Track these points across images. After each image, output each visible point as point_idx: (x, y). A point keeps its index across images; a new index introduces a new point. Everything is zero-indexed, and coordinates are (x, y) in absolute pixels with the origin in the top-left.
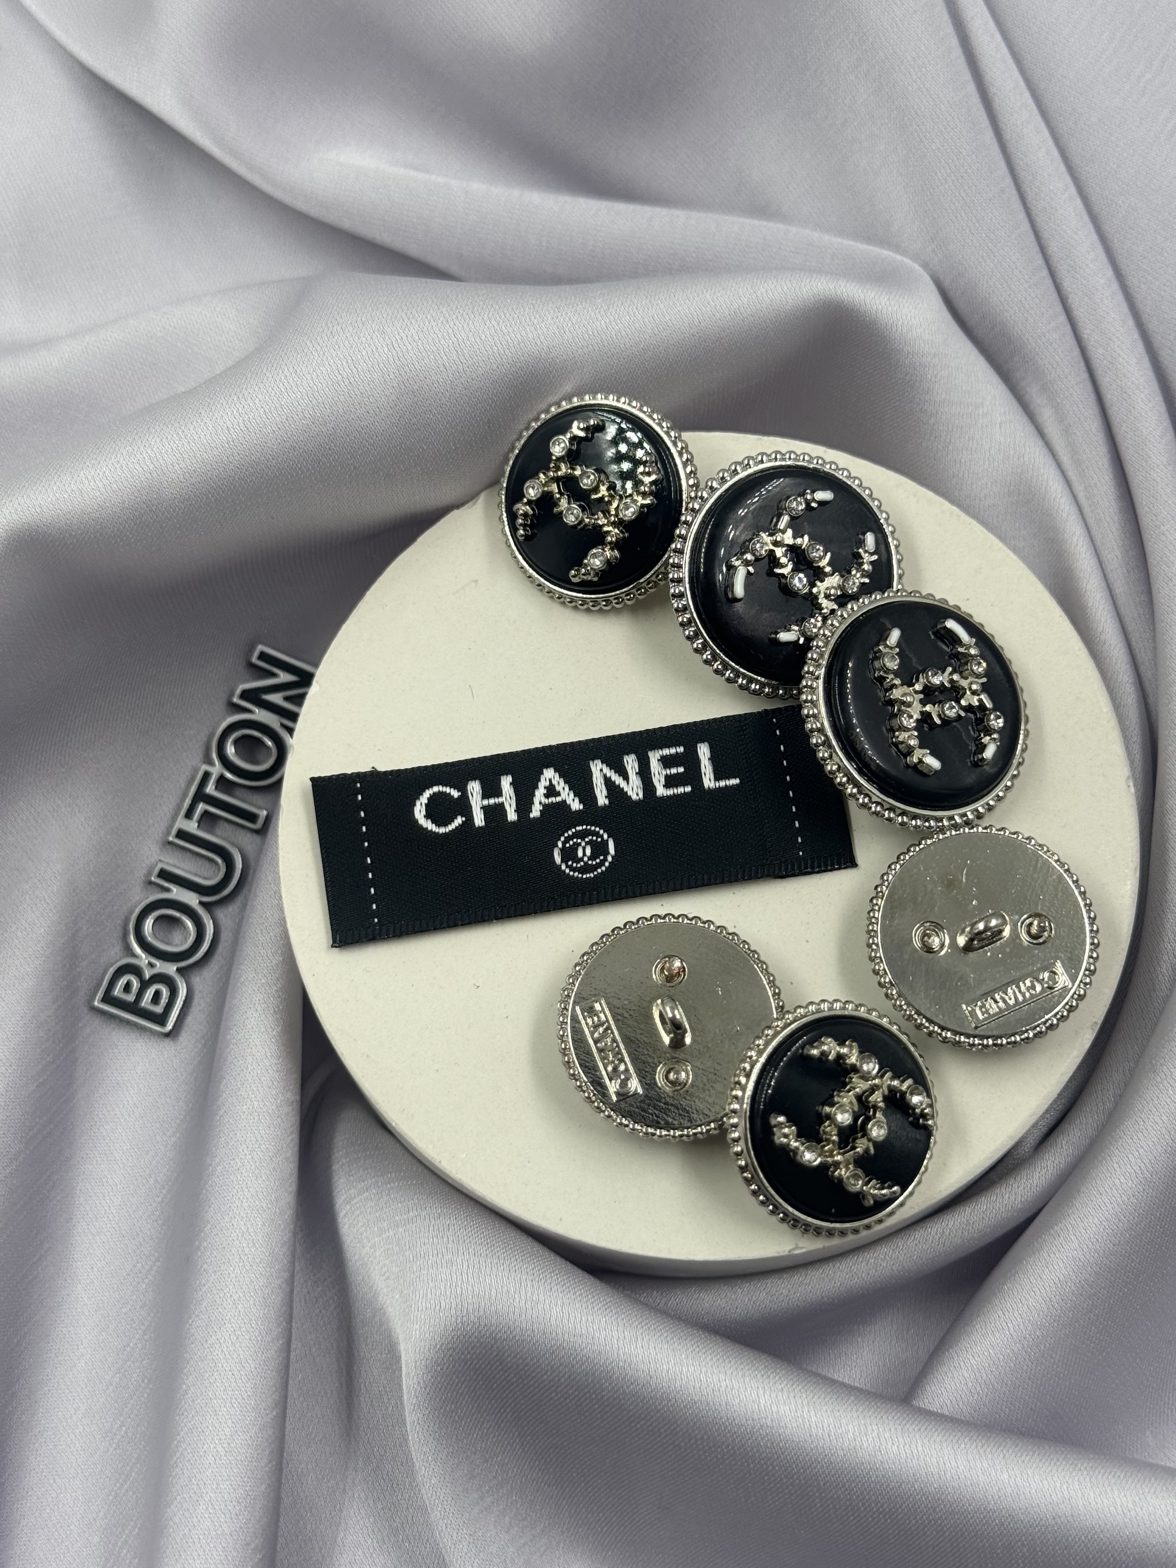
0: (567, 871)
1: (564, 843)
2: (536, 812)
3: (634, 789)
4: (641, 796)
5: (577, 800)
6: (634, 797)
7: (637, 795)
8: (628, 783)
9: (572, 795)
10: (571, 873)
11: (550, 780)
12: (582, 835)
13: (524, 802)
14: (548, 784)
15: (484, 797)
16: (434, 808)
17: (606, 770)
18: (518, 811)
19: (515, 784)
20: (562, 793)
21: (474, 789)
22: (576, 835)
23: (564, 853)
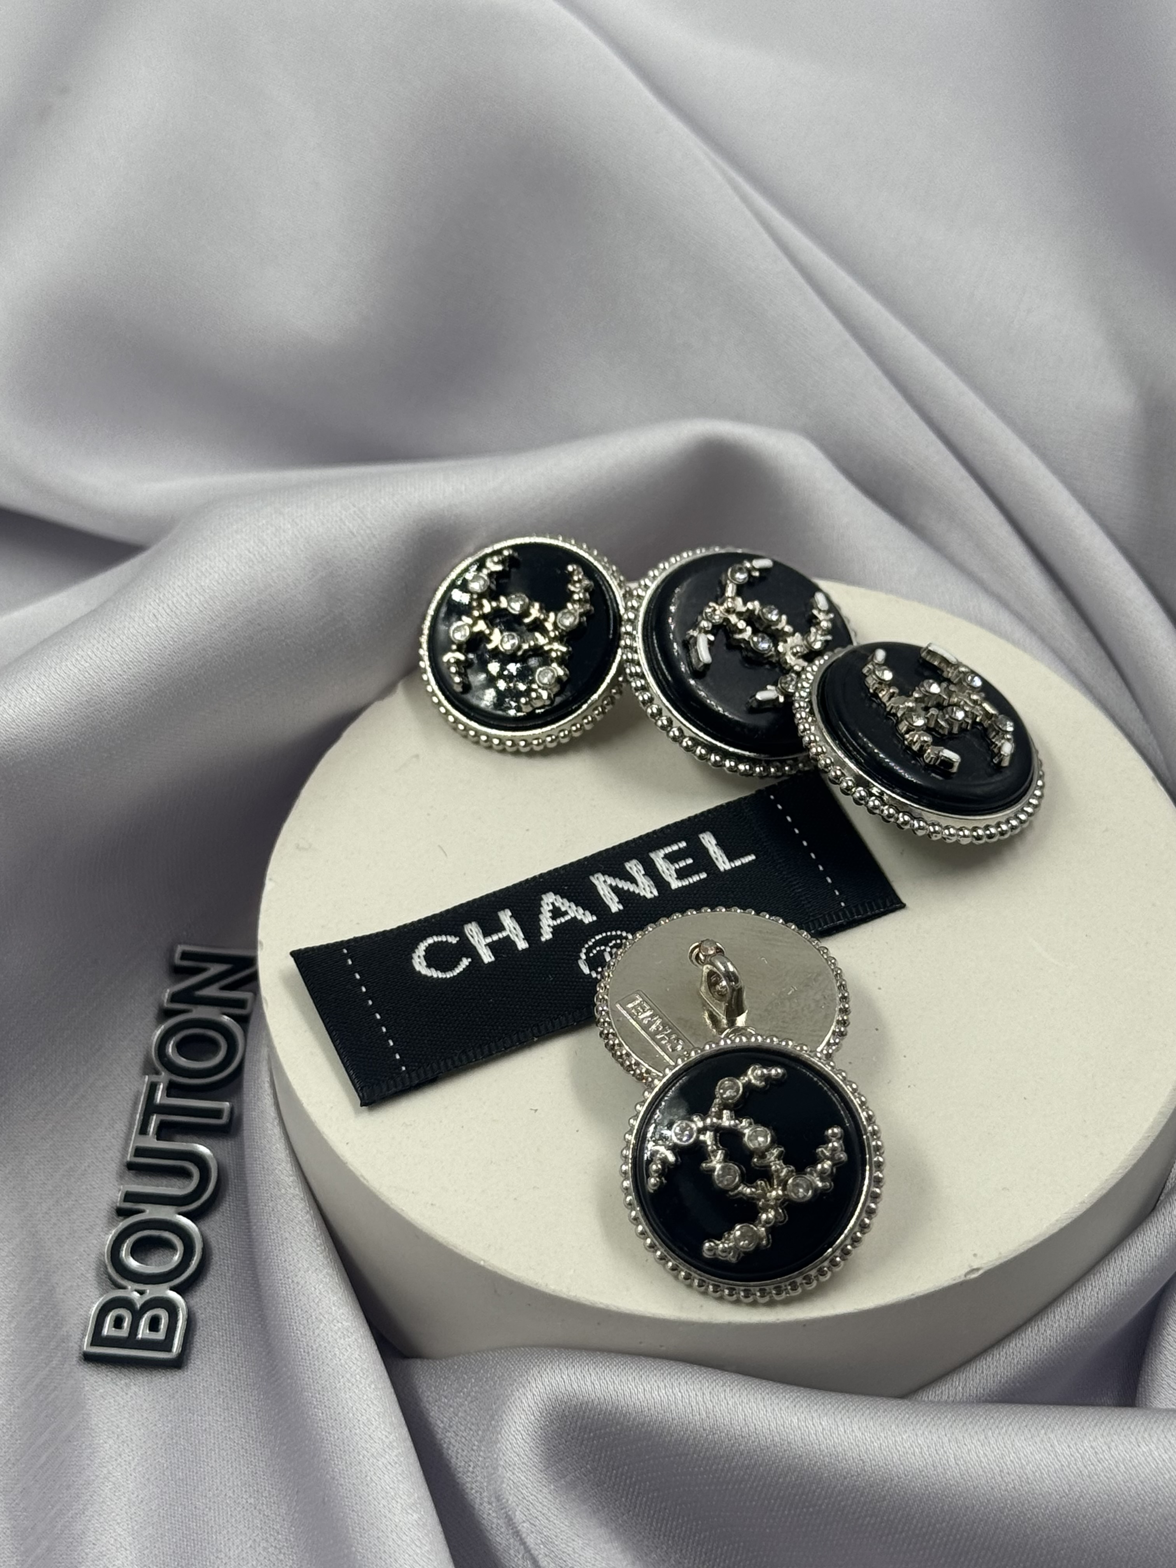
1: (587, 954)
2: (547, 935)
4: (656, 893)
5: (587, 913)
6: (649, 896)
7: (651, 892)
8: (637, 885)
9: (581, 911)
12: (605, 942)
14: (551, 907)
15: (486, 935)
16: (434, 957)
17: (610, 881)
18: (527, 938)
19: (515, 916)
20: (569, 912)
21: (473, 931)
22: (598, 943)
23: (589, 961)
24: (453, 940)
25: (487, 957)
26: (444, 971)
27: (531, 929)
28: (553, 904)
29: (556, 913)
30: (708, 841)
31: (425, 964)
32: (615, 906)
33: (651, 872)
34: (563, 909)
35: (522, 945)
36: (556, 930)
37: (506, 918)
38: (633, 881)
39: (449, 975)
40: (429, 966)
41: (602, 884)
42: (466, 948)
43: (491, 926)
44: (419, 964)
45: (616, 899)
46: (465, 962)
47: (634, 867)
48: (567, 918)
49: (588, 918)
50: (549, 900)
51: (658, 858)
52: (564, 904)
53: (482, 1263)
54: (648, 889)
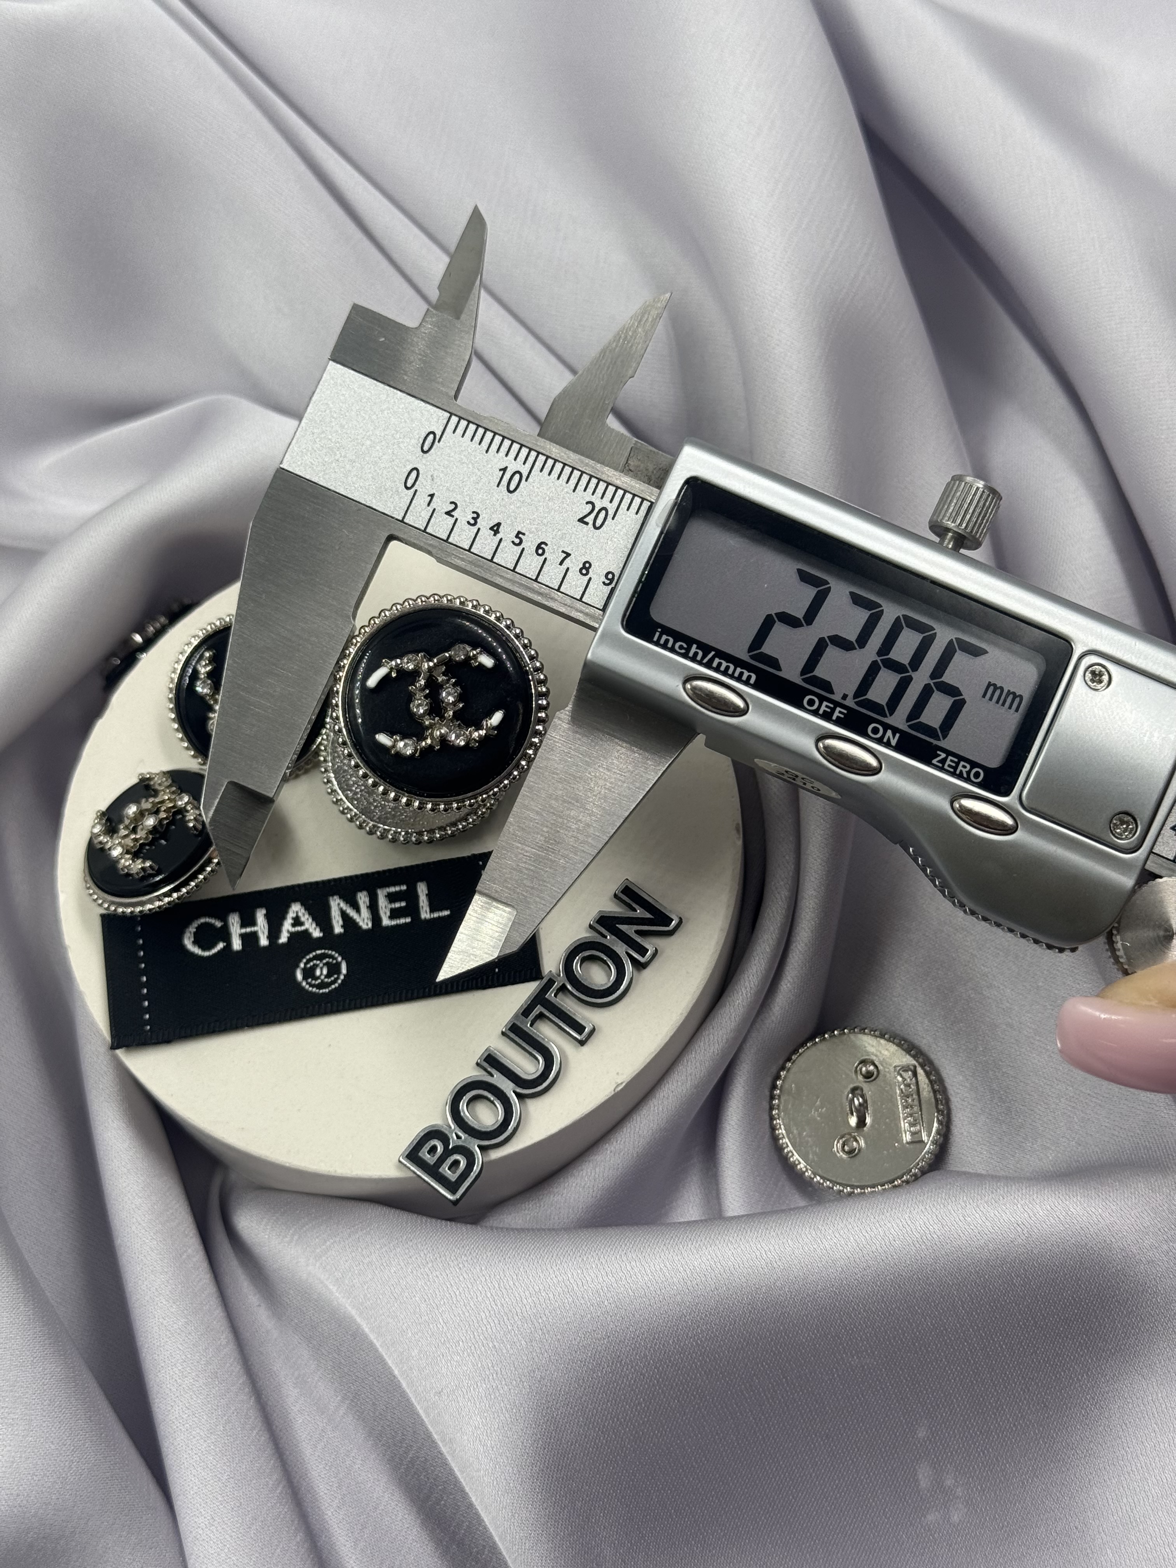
0: (307, 987)
1: (306, 964)
2: (283, 939)
3: (364, 921)
4: (370, 925)
5: (318, 929)
6: (365, 927)
7: (367, 925)
8: (360, 915)
9: (314, 925)
10: (311, 989)
11: (297, 912)
12: (320, 958)
13: (274, 931)
14: (295, 915)
15: (243, 926)
16: (200, 936)
17: (342, 905)
18: (269, 937)
19: (267, 916)
20: (306, 923)
21: (234, 921)
22: (314, 958)
23: (305, 972)
24: (219, 924)
25: (237, 945)
26: (204, 949)
29: (297, 922)
30: (422, 889)
31: (192, 939)
32: (338, 929)
33: (373, 907)
34: (303, 919)
35: (264, 942)
36: (293, 936)
37: (260, 916)
38: (358, 910)
39: (207, 954)
40: (194, 943)
41: (336, 905)
42: (225, 934)
43: (248, 920)
44: (188, 939)
45: (341, 922)
46: (221, 945)
47: (363, 899)
48: (303, 928)
49: (317, 933)
50: (296, 909)
52: (303, 916)
54: (366, 921)
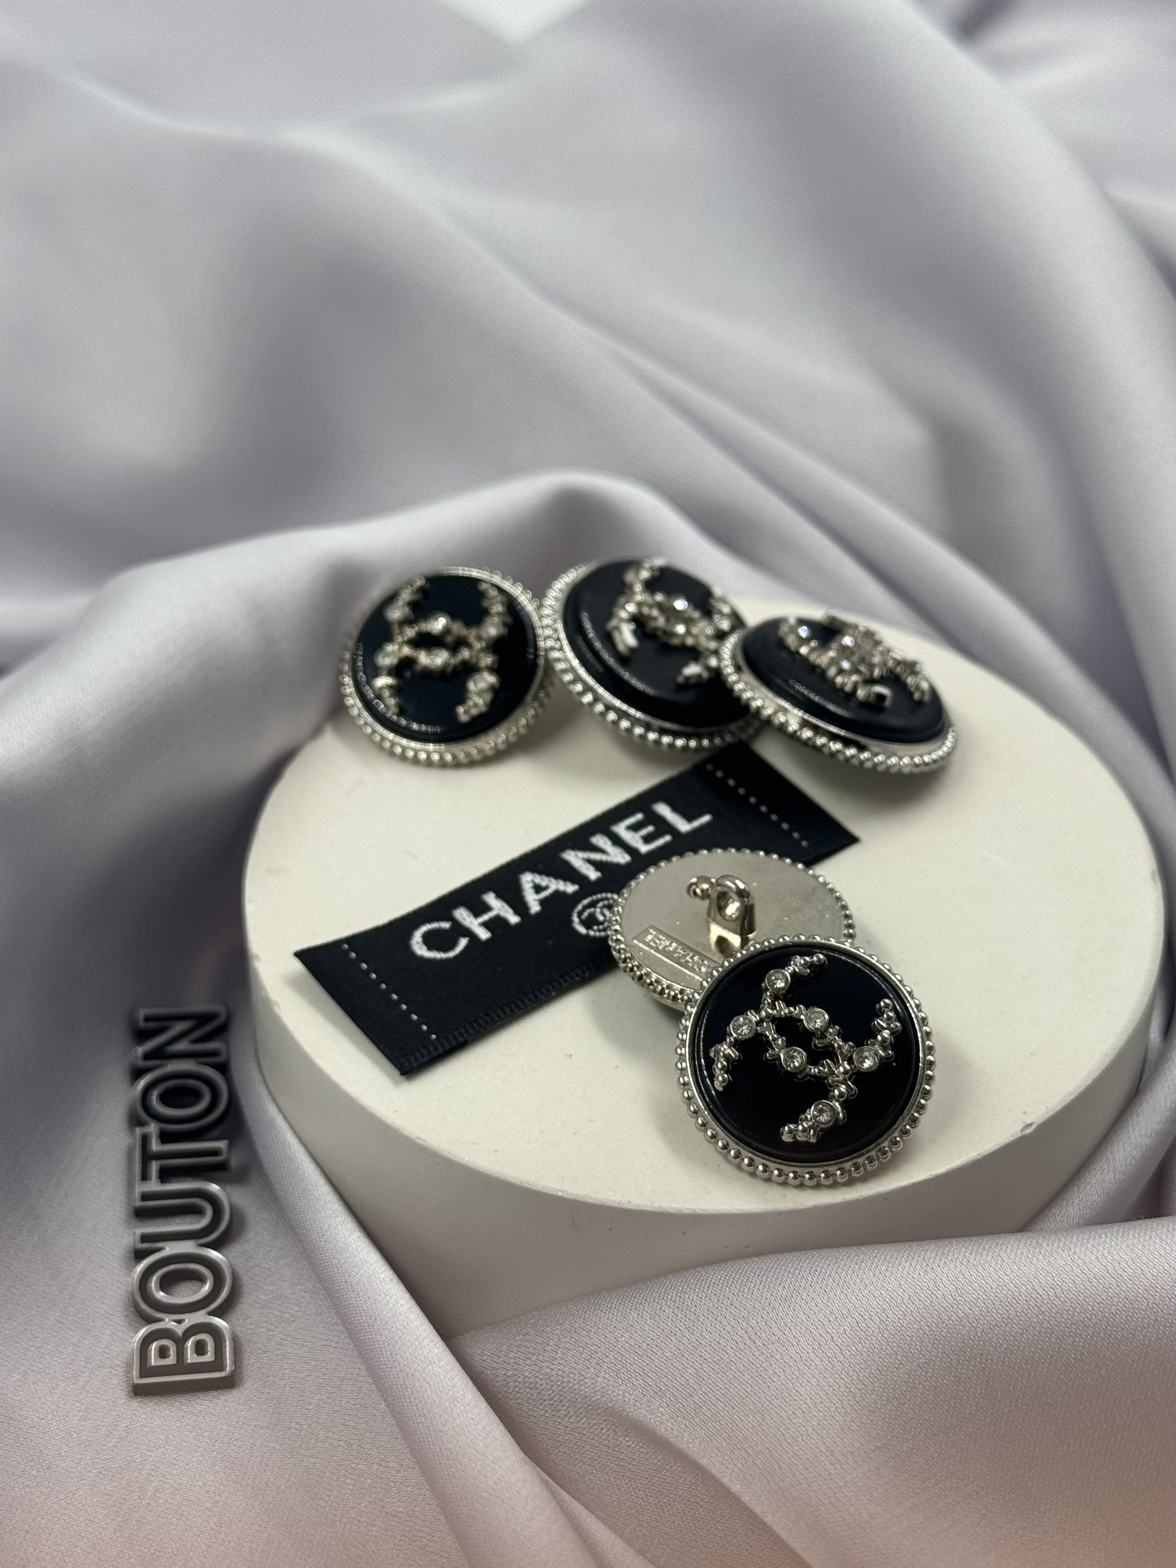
0: (598, 933)
1: (580, 917)
2: (535, 908)
3: (617, 856)
4: (628, 859)
5: (569, 884)
6: (623, 862)
7: (624, 859)
8: (608, 854)
9: (561, 883)
12: (593, 904)
14: (531, 885)
15: (477, 915)
16: (432, 940)
17: (582, 855)
18: (517, 912)
19: (499, 896)
20: (551, 885)
21: (462, 915)
22: (585, 908)
23: (584, 923)
24: (446, 925)
25: (484, 934)
26: (445, 950)
27: (518, 904)
28: (533, 882)
29: (538, 889)
30: (663, 810)
31: (425, 948)
32: (593, 875)
33: (617, 841)
34: (544, 884)
35: (514, 919)
36: (542, 902)
37: (490, 899)
38: (603, 851)
39: (451, 954)
40: (430, 948)
41: (575, 858)
42: (461, 930)
43: (479, 909)
44: (419, 949)
45: (592, 868)
46: (463, 942)
47: (600, 841)
48: (551, 891)
49: (570, 888)
50: (528, 880)
51: (621, 829)
52: (543, 881)
53: (560, 1194)
54: (620, 856)
